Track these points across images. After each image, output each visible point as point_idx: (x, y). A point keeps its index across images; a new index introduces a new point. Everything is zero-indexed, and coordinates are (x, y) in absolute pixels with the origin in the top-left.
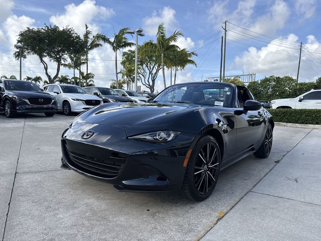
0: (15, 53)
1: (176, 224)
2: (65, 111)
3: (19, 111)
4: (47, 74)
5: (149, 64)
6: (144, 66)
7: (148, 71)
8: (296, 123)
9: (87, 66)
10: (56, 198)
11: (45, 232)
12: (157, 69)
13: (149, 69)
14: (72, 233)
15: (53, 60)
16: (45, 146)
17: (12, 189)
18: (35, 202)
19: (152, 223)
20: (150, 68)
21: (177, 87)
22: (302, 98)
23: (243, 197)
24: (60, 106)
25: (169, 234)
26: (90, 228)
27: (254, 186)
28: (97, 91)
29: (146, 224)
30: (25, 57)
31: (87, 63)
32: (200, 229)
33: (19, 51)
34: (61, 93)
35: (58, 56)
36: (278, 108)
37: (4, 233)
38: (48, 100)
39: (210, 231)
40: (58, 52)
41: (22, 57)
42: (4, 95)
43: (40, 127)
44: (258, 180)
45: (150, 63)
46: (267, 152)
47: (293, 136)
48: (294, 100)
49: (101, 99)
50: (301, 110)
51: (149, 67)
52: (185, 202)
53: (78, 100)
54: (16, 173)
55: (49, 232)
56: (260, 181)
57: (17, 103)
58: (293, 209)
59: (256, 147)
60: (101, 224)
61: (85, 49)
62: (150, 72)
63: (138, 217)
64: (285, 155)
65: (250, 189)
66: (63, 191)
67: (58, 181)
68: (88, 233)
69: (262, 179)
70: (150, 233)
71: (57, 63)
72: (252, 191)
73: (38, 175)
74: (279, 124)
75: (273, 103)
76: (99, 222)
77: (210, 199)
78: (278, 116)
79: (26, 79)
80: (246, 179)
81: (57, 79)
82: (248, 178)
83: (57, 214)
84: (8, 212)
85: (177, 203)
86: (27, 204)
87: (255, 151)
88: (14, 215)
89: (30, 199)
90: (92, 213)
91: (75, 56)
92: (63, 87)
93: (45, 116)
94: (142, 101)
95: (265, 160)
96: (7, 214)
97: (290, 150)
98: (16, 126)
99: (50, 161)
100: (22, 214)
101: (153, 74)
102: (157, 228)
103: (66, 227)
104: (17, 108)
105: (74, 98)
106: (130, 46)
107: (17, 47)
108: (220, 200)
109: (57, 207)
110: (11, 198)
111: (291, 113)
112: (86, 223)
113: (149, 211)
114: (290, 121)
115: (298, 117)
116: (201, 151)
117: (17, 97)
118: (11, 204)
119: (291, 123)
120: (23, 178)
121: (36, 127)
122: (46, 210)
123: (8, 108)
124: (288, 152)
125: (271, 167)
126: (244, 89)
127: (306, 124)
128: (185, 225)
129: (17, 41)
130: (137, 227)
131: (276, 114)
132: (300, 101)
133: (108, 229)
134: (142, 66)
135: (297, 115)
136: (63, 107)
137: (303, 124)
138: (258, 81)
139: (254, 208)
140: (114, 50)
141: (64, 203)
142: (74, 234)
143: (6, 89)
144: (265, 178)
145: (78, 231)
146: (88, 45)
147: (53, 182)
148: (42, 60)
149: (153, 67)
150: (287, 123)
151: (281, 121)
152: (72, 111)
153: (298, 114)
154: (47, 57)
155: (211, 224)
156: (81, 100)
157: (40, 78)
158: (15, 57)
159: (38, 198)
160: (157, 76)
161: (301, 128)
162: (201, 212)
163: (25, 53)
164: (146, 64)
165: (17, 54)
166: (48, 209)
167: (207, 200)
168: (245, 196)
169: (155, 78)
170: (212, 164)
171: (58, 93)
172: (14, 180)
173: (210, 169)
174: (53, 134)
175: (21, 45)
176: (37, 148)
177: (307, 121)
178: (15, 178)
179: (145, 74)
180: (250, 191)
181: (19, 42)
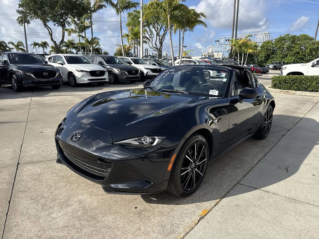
0: (18, 18)
1: (159, 224)
2: (71, 83)
3: (26, 86)
4: (52, 39)
5: (156, 24)
6: (151, 27)
7: (155, 33)
8: (305, 91)
9: (92, 30)
10: (53, 194)
11: (39, 234)
12: (164, 30)
13: (156, 30)
14: (62, 235)
15: (57, 24)
16: (49, 129)
17: (14, 183)
18: (33, 199)
19: (138, 224)
20: (158, 29)
21: (174, 70)
22: (315, 63)
23: (230, 191)
24: (65, 77)
25: (151, 236)
26: (80, 230)
27: (244, 176)
28: (101, 60)
29: (131, 224)
30: (28, 22)
31: (91, 26)
32: (181, 230)
33: (21, 16)
34: (65, 64)
35: (62, 20)
36: (288, 74)
37: (3, 235)
38: (53, 72)
39: (190, 233)
40: (62, 15)
41: (26, 22)
42: (9, 69)
43: (46, 103)
44: (249, 169)
45: (158, 24)
46: (265, 133)
47: (299, 109)
48: (307, 65)
49: (105, 70)
50: (312, 77)
51: (156, 28)
52: (173, 197)
53: (82, 71)
54: (19, 164)
55: (42, 234)
56: (251, 170)
57: (23, 77)
58: (275, 206)
59: (254, 129)
60: (90, 225)
61: (89, 11)
62: (157, 33)
63: (125, 216)
64: (284, 135)
65: (238, 180)
66: (60, 185)
67: (56, 174)
68: (77, 235)
69: (254, 167)
70: (133, 235)
71: (62, 27)
72: (241, 183)
73: (39, 166)
74: (288, 92)
75: (284, 69)
76: (89, 222)
77: (197, 193)
78: (287, 84)
79: (32, 44)
80: (237, 168)
81: (64, 44)
82: (240, 166)
83: (52, 213)
84: (8, 212)
85: (164, 199)
86: (25, 202)
87: (252, 135)
88: (13, 215)
89: (28, 196)
90: (84, 211)
91: (79, 20)
92: (67, 58)
93: (52, 88)
94: (147, 69)
95: (263, 141)
96: (7, 214)
97: (292, 128)
98: (23, 103)
99: (51, 148)
100: (20, 213)
101: (160, 36)
102: (141, 229)
103: (58, 229)
104: (24, 82)
105: (78, 69)
106: (135, 7)
107: (19, 12)
108: (207, 194)
109: (52, 205)
110: (12, 194)
111: (301, 80)
112: (77, 223)
113: (137, 209)
114: (299, 89)
115: (308, 84)
116: (188, 152)
117: (21, 72)
118: (11, 201)
119: (300, 91)
120: (24, 170)
121: (42, 103)
122: (42, 209)
123: (15, 83)
124: (289, 130)
125: (266, 151)
126: (244, 70)
127: (316, 91)
128: (168, 225)
129: (18, 6)
130: (123, 228)
131: (286, 81)
132: (313, 66)
133: (96, 230)
134: (149, 27)
135: (307, 83)
136: (69, 79)
137: (313, 92)
138: (272, 40)
139: (238, 205)
140: (118, 13)
141: (59, 199)
142: (64, 236)
143: (10, 63)
144: (257, 166)
145: (68, 233)
146: (91, 6)
147: (52, 174)
148: (45, 25)
149: (161, 28)
150: (296, 90)
151: (290, 88)
152: (77, 82)
153: (309, 82)
154: (51, 21)
155: (193, 224)
156: (85, 71)
157: (46, 43)
158: (18, 23)
159: (36, 194)
160: (164, 38)
161: (310, 96)
162: (186, 209)
163: (28, 18)
164: (153, 24)
165: (20, 19)
166: (44, 208)
167: (194, 194)
168: (232, 189)
169: (162, 40)
170: (200, 161)
171: (62, 65)
172: (16, 172)
173: (197, 166)
174: (57, 113)
175: (23, 9)
176: (40, 131)
177: (317, 88)
178: (17, 170)
179: (152, 36)
180: (238, 183)
181: (20, 6)
